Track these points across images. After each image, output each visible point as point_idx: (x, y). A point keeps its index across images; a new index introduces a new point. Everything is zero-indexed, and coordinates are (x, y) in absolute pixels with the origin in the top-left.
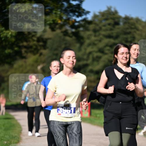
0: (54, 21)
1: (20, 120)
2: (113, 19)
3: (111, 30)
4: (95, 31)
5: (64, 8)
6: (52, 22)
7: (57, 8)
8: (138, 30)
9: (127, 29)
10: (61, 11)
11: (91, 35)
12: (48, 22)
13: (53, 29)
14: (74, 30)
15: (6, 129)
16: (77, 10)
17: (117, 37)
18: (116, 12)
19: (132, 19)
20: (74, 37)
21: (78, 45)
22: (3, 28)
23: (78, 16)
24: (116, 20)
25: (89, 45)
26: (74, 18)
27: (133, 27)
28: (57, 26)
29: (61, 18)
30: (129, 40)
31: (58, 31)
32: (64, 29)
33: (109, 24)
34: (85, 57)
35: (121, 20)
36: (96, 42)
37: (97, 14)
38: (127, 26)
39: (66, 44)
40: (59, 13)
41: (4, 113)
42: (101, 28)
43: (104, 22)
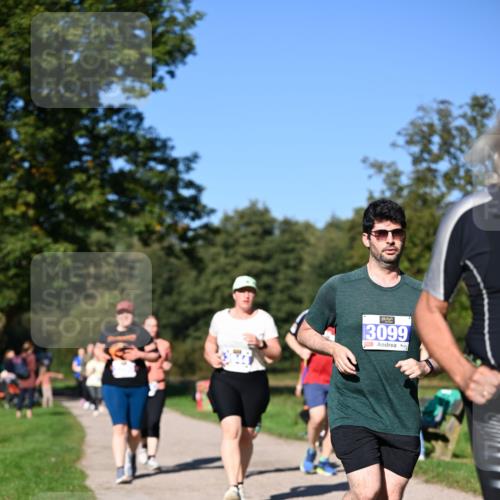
0: (147, 226)
1: (81, 416)
2: (262, 223)
3: (257, 244)
4: (226, 246)
5: (166, 203)
6: (143, 228)
7: (155, 201)
8: (308, 244)
9: (288, 242)
10: (161, 208)
11: (218, 254)
12: (137, 229)
13: (146, 243)
14: (185, 245)
15: (56, 434)
16: (192, 206)
17: (268, 258)
18: (266, 211)
19: (296, 223)
20: (185, 259)
21: (193, 273)
22: (49, 240)
23: (193, 219)
24: (267, 226)
25: (215, 273)
26: (186, 221)
27: (299, 238)
28: (154, 237)
29: (161, 221)
30: (292, 263)
31: (156, 246)
32: (166, 243)
33: (254, 234)
34: (208, 296)
35: (276, 225)
36: (228, 268)
37: (231, 213)
38: (287, 237)
39: (171, 271)
40: (157, 210)
41: (51, 404)
42: (237, 242)
43: (243, 230)
